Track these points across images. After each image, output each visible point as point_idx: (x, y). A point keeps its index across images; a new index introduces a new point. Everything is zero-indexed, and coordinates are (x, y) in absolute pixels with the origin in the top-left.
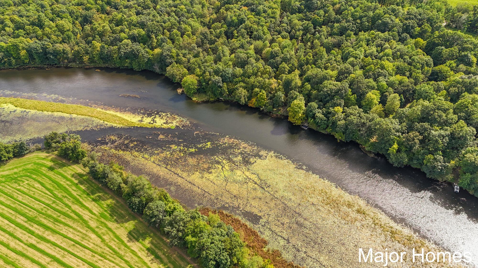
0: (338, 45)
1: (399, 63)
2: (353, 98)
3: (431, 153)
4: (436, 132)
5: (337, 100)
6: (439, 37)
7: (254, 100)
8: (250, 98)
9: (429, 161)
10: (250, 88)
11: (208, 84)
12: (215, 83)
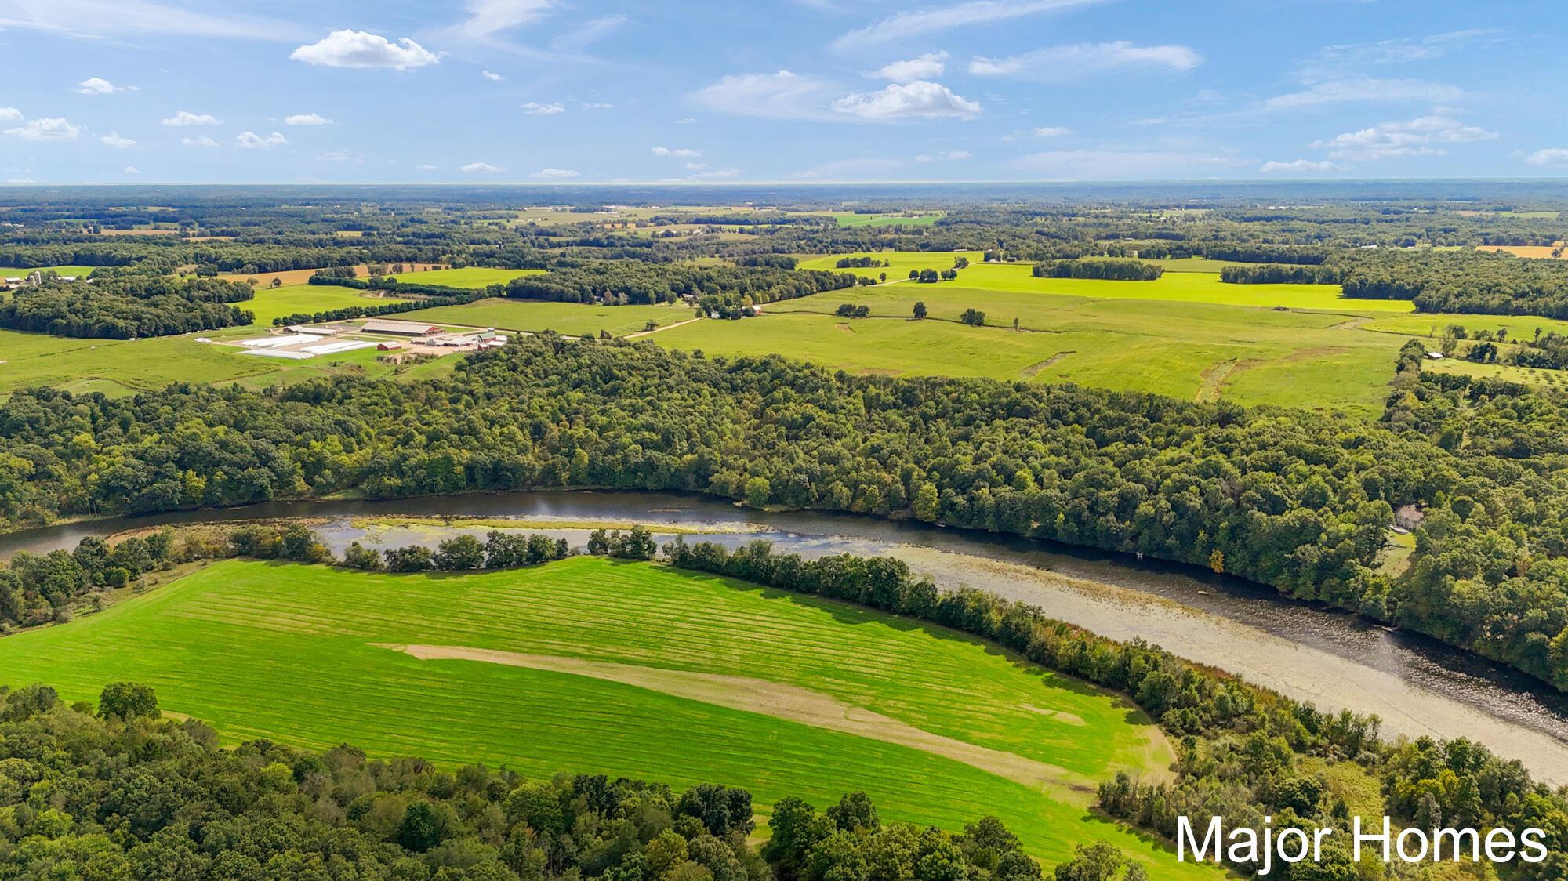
0: (966, 438)
1: (1054, 445)
2: (1000, 478)
3: (1101, 514)
4: (1103, 494)
5: (977, 482)
6: (1099, 420)
7: (861, 501)
8: (854, 498)
9: (1102, 525)
10: (854, 486)
11: (786, 487)
12: (798, 483)
